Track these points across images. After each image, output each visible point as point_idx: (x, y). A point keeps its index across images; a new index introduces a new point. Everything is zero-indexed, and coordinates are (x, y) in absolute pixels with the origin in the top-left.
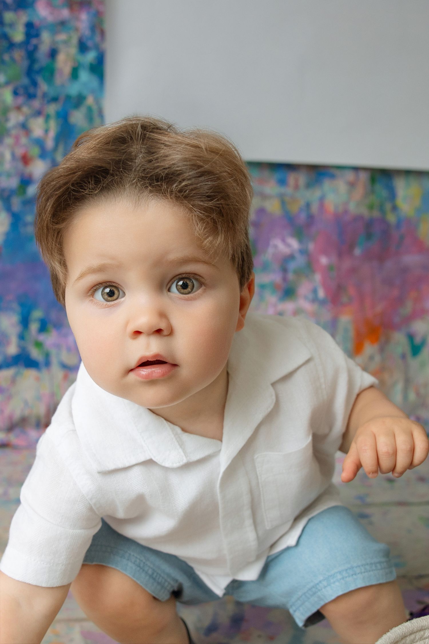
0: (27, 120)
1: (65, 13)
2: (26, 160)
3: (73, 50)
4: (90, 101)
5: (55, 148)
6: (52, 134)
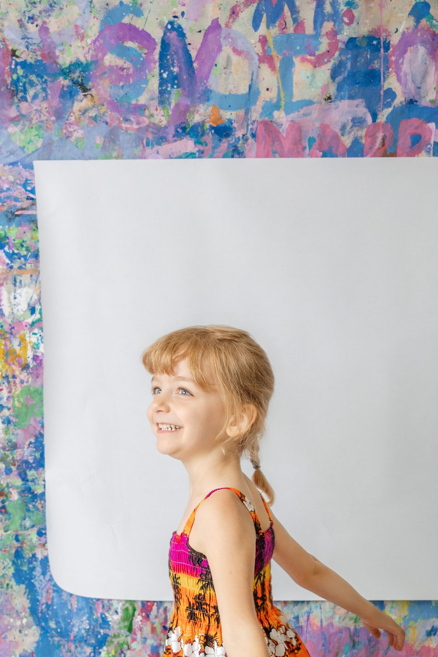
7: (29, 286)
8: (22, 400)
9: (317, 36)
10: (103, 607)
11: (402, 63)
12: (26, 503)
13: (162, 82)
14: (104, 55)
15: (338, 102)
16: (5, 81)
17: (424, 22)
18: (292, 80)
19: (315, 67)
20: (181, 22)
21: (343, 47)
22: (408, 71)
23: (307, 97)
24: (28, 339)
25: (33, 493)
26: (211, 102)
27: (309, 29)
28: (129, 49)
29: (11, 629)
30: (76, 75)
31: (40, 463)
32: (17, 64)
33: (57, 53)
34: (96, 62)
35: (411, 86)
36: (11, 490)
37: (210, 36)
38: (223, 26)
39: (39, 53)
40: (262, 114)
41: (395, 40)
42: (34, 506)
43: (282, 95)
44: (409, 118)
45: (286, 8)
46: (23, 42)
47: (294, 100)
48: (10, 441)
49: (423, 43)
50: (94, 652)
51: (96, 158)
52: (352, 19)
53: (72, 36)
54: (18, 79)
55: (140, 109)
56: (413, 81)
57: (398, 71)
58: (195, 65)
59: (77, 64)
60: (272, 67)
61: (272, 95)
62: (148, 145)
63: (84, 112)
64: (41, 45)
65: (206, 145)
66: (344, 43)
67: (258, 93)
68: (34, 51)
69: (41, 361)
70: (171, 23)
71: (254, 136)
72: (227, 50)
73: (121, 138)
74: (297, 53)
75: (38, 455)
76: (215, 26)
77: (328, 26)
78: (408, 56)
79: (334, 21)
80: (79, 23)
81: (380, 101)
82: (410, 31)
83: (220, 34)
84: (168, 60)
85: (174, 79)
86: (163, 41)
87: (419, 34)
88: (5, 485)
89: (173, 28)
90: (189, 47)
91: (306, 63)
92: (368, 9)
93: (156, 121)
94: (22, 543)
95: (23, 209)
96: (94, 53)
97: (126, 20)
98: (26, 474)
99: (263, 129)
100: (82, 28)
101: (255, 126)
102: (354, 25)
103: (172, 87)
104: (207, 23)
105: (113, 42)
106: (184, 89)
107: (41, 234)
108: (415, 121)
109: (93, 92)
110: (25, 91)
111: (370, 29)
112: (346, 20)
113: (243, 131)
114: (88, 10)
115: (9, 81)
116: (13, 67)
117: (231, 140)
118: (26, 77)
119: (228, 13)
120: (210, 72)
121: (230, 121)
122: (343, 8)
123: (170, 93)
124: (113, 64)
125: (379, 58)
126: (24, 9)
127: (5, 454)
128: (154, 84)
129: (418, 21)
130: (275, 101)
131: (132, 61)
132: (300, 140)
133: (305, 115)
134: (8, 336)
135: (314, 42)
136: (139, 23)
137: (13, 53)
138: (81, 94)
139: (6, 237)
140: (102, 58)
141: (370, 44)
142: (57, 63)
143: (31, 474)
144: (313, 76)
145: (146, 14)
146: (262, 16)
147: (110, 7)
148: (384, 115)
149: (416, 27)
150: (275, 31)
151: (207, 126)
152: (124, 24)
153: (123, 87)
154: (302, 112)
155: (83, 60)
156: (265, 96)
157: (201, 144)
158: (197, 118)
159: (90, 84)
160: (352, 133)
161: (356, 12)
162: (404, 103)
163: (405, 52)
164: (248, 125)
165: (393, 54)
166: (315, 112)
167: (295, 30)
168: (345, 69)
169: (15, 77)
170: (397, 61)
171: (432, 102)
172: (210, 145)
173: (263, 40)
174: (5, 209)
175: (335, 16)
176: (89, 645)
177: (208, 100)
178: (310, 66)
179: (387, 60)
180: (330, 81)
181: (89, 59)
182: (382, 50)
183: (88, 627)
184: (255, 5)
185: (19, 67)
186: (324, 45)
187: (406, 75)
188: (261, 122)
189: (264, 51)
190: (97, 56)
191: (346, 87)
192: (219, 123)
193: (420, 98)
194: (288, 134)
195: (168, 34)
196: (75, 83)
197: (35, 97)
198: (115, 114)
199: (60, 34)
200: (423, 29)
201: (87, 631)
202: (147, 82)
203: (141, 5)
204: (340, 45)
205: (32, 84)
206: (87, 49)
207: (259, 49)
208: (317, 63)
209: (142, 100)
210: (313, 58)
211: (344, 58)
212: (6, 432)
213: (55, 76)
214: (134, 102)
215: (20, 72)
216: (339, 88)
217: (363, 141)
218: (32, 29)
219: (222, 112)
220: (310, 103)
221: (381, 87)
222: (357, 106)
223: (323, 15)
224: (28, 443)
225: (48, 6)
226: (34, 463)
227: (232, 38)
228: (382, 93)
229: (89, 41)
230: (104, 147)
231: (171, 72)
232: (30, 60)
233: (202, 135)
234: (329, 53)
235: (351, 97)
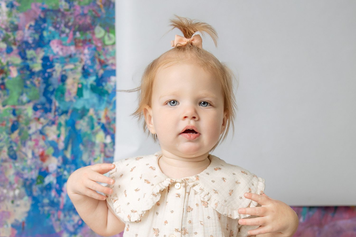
0: (43, 127)
1: (72, 49)
2: (43, 157)
3: (79, 76)
4: (91, 112)
5: (66, 148)
6: (63, 138)
12: (24, 80)
25: (31, 71)
29: (3, 200)
36: (11, 68)
42: (32, 83)
48: (12, 23)
75: (37, 36)
94: (19, 117)
98: (25, 54)
127: (7, 35)
212: (9, 14)
224: (28, 25)
226: (33, 43)
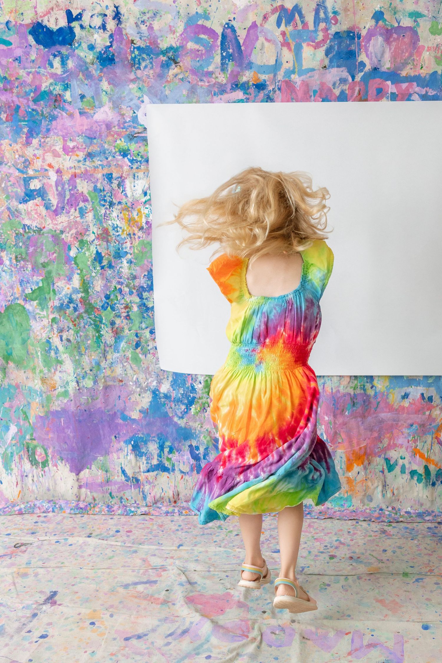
7: (143, 179)
8: (139, 249)
9: (316, 31)
10: (192, 379)
11: (369, 46)
13: (223, 58)
14: (187, 42)
15: (330, 69)
16: (127, 58)
17: (381, 23)
18: (302, 56)
19: (315, 49)
20: (234, 23)
21: (332, 37)
22: (372, 51)
23: (311, 67)
24: (142, 211)
26: (253, 70)
27: (311, 27)
28: (202, 39)
30: (170, 54)
31: (151, 288)
32: (134, 48)
33: (159, 41)
34: (182, 47)
35: (374, 59)
37: (251, 31)
38: (259, 25)
39: (148, 42)
40: (284, 76)
41: (364, 33)
43: (296, 66)
44: (375, 78)
45: (297, 15)
46: (138, 36)
47: (303, 68)
49: (381, 35)
50: (187, 409)
51: (183, 103)
52: (336, 21)
53: (167, 32)
54: (135, 57)
55: (209, 74)
56: (376, 57)
57: (366, 51)
58: (243, 48)
59: (171, 48)
60: (290, 49)
61: (290, 65)
62: (215, 95)
63: (176, 75)
64: (149, 37)
65: (251, 95)
66: (332, 35)
67: (281, 64)
68: (145, 41)
69: (151, 224)
70: (227, 24)
71: (279, 89)
72: (261, 39)
73: (198, 91)
74: (304, 41)
76: (254, 25)
77: (322, 25)
78: (372, 42)
79: (326, 23)
80: (172, 24)
81: (356, 68)
82: (373, 28)
83: (257, 30)
84: (226, 45)
85: (230, 57)
86: (223, 34)
87: (378, 30)
88: (129, 302)
89: (229, 27)
90: (238, 38)
91: (310, 47)
92: (346, 16)
93: (219, 80)
95: (138, 133)
96: (181, 42)
97: (200, 22)
99: (285, 85)
100: (174, 27)
101: (280, 83)
102: (338, 24)
103: (229, 61)
104: (249, 24)
105: (192, 35)
106: (236, 62)
107: (150, 148)
108: (378, 80)
109: (181, 64)
110: (139, 63)
111: (348, 27)
112: (333, 22)
113: (273, 87)
114: (177, 17)
115: (130, 58)
116: (132, 50)
117: (266, 92)
118: (140, 55)
119: (261, 18)
120: (251, 52)
121: (265, 81)
122: (331, 15)
123: (227, 64)
124: (193, 48)
125: (354, 43)
126: (138, 16)
128: (218, 59)
129: (377, 22)
130: (292, 69)
131: (204, 46)
132: (308, 92)
133: (310, 77)
134: (130, 209)
135: (314, 35)
136: (208, 24)
137: (132, 42)
138: (174, 66)
139: (129, 150)
140: (186, 45)
141: (348, 36)
142: (159, 48)
143: (145, 295)
144: (314, 54)
145: (212, 19)
146: (282, 20)
147: (190, 15)
148: (359, 77)
149: (376, 25)
150: (290, 28)
151: (251, 83)
152: (199, 25)
153: (199, 61)
154: (308, 75)
155: (174, 45)
156: (286, 66)
157: (248, 94)
158: (244, 79)
159: (179, 59)
160: (340, 87)
161: (339, 17)
162: (371, 70)
163: (370, 40)
164: (276, 83)
165: (363, 41)
166: (316, 75)
167: (303, 27)
168: (334, 50)
169: (133, 55)
170: (365, 46)
171: (388, 69)
172: (253, 95)
173: (283, 34)
174: (128, 133)
175: (326, 20)
176: (183, 404)
177: (251, 68)
178: (312, 49)
179: (359, 44)
180: (325, 57)
181: (178, 45)
182: (356, 39)
183: (183, 392)
184: (278, 13)
185: (135, 50)
186: (320, 36)
187: (371, 53)
188: (284, 81)
189: (284, 40)
190: (182, 43)
191: (335, 60)
192: (258, 82)
193: (381, 67)
194: (300, 88)
195: (226, 30)
196: (170, 59)
197: (146, 67)
198: (194, 77)
199: (160, 31)
200: (380, 27)
201: (182, 395)
202: (213, 58)
203: (209, 14)
204: (330, 36)
205: (144, 60)
206: (176, 39)
207: (281, 39)
208: (317, 46)
209: (211, 69)
210: (314, 44)
211: (333, 44)
213: (157, 55)
214: (206, 70)
215: (137, 52)
216: (331, 61)
217: (347, 92)
218: (144, 28)
219: (259, 75)
220: (313, 70)
221: (357, 60)
222: (342, 71)
223: (319, 19)
225: (153, 15)
227: (264, 32)
228: (357, 63)
229: (178, 35)
230: (188, 96)
231: (228, 52)
232: (142, 46)
233: (248, 89)
234: (324, 41)
235: (338, 66)
